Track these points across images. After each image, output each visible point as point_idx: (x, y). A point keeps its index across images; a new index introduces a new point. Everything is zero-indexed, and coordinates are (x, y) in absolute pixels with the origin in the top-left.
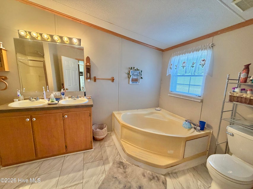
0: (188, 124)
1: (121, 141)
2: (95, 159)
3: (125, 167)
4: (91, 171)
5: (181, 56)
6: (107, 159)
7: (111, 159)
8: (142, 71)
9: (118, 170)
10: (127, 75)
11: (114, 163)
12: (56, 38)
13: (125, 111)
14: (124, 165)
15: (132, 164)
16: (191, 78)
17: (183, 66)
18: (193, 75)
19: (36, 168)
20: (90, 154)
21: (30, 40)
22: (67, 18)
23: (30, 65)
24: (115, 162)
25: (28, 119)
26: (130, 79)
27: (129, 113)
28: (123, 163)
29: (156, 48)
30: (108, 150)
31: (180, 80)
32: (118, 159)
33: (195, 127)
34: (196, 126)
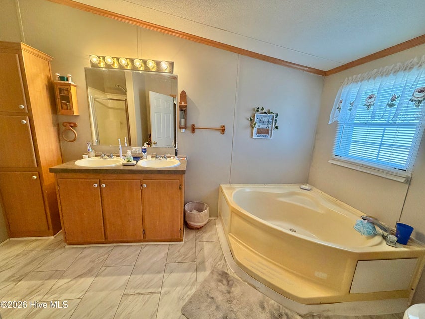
0: (369, 226)
1: (230, 238)
2: (185, 258)
3: (230, 282)
4: (175, 276)
5: (365, 82)
6: (203, 262)
7: (208, 264)
8: (277, 115)
9: (218, 285)
10: (248, 122)
11: (212, 272)
12: (137, 63)
13: (242, 186)
14: (229, 279)
15: (244, 281)
16: (384, 130)
17: (368, 104)
18: (391, 124)
19: (104, 255)
20: (178, 249)
21: (103, 69)
22: (154, 29)
23: (109, 106)
24: (215, 270)
25: (96, 185)
26: (255, 130)
27: (248, 189)
28: (227, 275)
29: (309, 70)
30: (207, 248)
31: (359, 133)
32: (221, 266)
33: (386, 234)
34: (386, 231)
